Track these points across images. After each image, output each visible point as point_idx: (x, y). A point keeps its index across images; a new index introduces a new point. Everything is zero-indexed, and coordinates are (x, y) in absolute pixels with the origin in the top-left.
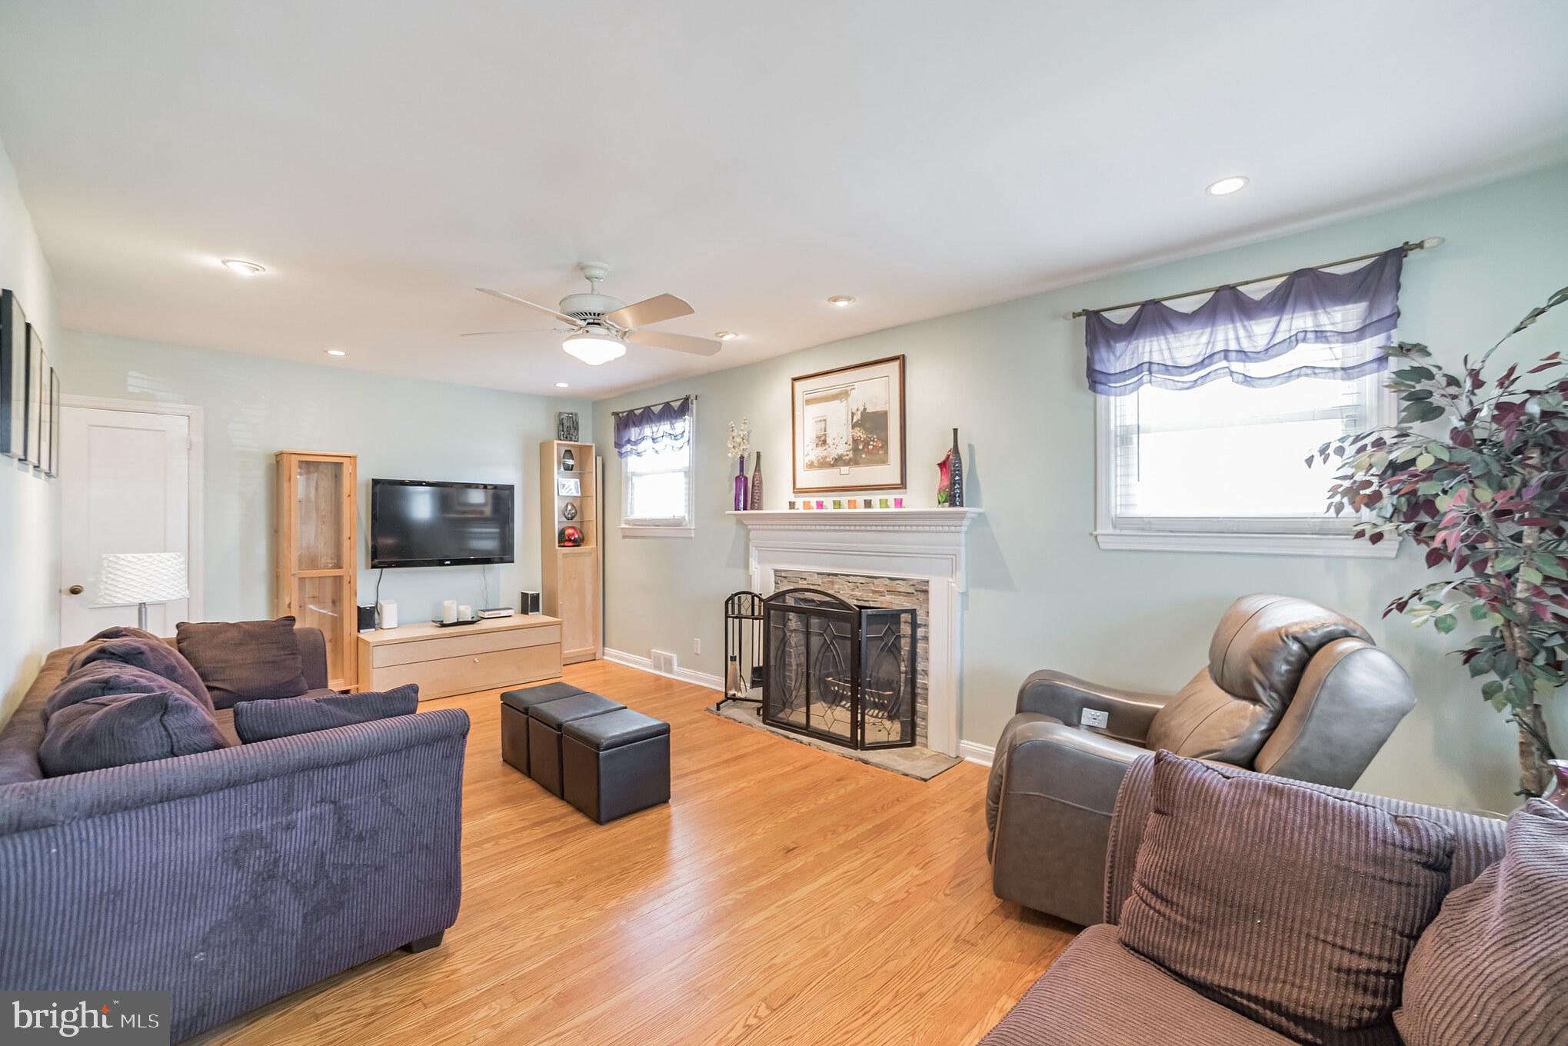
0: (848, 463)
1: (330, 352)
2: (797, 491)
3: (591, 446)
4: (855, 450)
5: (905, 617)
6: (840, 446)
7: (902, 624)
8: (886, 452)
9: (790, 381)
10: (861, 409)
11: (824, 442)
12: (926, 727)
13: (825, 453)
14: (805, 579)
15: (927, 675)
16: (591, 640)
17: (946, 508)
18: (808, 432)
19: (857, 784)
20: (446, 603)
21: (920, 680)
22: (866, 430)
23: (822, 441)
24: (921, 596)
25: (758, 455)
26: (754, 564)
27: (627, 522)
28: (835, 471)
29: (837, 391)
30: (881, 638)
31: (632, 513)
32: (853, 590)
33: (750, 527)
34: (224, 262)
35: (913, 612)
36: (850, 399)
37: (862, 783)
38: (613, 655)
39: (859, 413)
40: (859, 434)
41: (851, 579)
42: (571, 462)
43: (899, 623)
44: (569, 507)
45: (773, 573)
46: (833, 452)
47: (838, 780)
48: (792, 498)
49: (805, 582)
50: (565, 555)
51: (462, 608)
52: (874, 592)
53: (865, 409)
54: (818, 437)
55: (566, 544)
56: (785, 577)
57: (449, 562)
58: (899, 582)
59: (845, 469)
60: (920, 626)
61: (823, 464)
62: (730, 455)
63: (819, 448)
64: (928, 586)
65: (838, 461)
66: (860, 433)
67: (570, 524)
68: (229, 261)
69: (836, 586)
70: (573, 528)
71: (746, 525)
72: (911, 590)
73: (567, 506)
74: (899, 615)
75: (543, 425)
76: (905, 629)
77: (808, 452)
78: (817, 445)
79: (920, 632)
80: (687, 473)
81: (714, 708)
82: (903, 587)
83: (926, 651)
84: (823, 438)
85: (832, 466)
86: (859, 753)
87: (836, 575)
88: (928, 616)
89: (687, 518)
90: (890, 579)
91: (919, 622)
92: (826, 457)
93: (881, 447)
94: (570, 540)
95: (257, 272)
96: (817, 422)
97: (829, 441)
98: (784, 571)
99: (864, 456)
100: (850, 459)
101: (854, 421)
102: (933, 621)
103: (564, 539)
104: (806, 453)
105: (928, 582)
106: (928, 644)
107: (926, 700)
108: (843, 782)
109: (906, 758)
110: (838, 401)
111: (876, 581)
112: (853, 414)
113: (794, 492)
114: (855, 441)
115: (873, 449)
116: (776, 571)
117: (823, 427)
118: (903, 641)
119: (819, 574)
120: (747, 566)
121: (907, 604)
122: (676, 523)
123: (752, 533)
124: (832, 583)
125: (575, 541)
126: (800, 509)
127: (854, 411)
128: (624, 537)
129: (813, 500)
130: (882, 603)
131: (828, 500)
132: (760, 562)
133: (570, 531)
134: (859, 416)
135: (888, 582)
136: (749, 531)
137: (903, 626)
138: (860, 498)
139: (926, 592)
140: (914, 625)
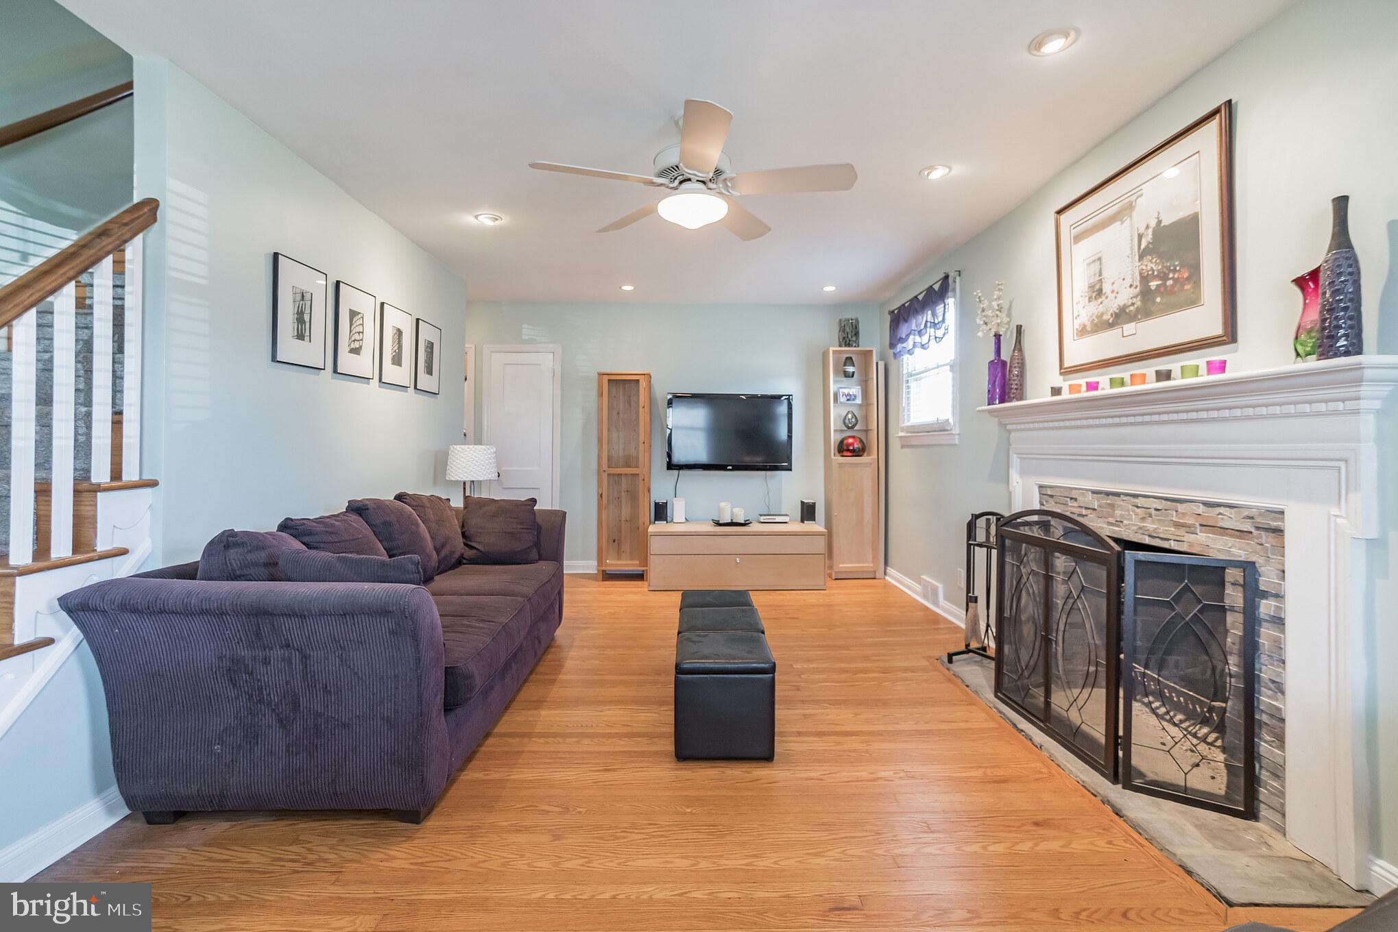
0: (1133, 318)
1: (623, 288)
2: (1066, 371)
3: (872, 351)
4: (1146, 294)
5: (1232, 574)
6: (1123, 293)
7: (1228, 585)
8: (1197, 285)
9: (1053, 216)
10: (1153, 224)
11: (1100, 292)
12: (1281, 794)
13: (1101, 309)
14: (1076, 500)
15: (1283, 693)
16: (870, 556)
17: (1313, 363)
18: (1078, 279)
19: (1068, 845)
20: (722, 504)
21: (1265, 698)
22: (1161, 256)
23: (1097, 292)
24: (1265, 538)
25: (1019, 328)
26: (1015, 477)
27: (902, 430)
28: (1116, 332)
29: (1115, 209)
30: (1168, 605)
31: (909, 420)
32: (1143, 519)
33: (1009, 427)
34: (476, 217)
35: (1249, 568)
36: (1135, 214)
37: (1078, 846)
38: (895, 577)
39: (1150, 231)
40: (1150, 265)
41: (1140, 501)
42: (850, 369)
43: (1222, 584)
44: (850, 416)
45: (1036, 490)
46: (1111, 304)
47: (1036, 824)
48: (1058, 381)
49: (1075, 504)
50: (841, 465)
51: (736, 510)
52: (1178, 525)
53: (1160, 222)
54: (1091, 287)
55: (845, 453)
56: (1052, 496)
57: (730, 468)
58: (1222, 510)
59: (1129, 328)
60: (1265, 595)
61: (1102, 325)
62: (980, 334)
63: (1094, 303)
64: (1283, 520)
65: (1122, 317)
66: (1152, 265)
67: (849, 433)
68: (479, 215)
69: (1118, 512)
70: (853, 437)
71: (1005, 425)
72: (1247, 526)
73: (847, 414)
74: (1224, 568)
75: (826, 335)
76: (1234, 596)
77: (1080, 310)
78: (1090, 299)
79: (1266, 607)
80: (952, 367)
81: (946, 660)
82: (1230, 520)
83: (1279, 646)
84: (1097, 287)
85: (1111, 325)
86: (1116, 793)
87: (1118, 495)
88: (1283, 578)
89: (951, 421)
90: (1206, 504)
91: (1262, 587)
92: (1102, 314)
93: (1188, 279)
94: (848, 450)
95: (497, 222)
96: (1089, 264)
97: (1107, 288)
98: (1051, 487)
99: (1158, 300)
100: (1138, 310)
101: (1143, 247)
102: (1292, 588)
103: (843, 449)
104: (1075, 315)
105: (1282, 513)
106: (1283, 632)
107: (1280, 739)
108: (1041, 831)
109: (1212, 835)
110: (1119, 223)
111: (1180, 507)
112: (1140, 237)
113: (1061, 374)
114: (1145, 279)
115: (1172, 286)
116: (1041, 487)
117: (1098, 270)
118: (1230, 618)
119: (1094, 492)
120: (1007, 480)
121: (1238, 551)
122: (941, 428)
123: (1013, 435)
124: (1112, 506)
125: (853, 451)
126: (1066, 395)
127: (1142, 230)
128: (903, 447)
129: (1081, 380)
130: (1191, 544)
131: (1103, 379)
132: (1023, 473)
133: (850, 441)
134: (1150, 237)
135: (1201, 509)
136: (1009, 432)
137: (1229, 590)
138: (1149, 369)
139: (1278, 531)
140: (1253, 592)
